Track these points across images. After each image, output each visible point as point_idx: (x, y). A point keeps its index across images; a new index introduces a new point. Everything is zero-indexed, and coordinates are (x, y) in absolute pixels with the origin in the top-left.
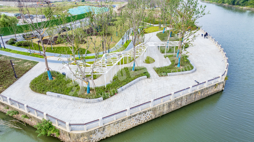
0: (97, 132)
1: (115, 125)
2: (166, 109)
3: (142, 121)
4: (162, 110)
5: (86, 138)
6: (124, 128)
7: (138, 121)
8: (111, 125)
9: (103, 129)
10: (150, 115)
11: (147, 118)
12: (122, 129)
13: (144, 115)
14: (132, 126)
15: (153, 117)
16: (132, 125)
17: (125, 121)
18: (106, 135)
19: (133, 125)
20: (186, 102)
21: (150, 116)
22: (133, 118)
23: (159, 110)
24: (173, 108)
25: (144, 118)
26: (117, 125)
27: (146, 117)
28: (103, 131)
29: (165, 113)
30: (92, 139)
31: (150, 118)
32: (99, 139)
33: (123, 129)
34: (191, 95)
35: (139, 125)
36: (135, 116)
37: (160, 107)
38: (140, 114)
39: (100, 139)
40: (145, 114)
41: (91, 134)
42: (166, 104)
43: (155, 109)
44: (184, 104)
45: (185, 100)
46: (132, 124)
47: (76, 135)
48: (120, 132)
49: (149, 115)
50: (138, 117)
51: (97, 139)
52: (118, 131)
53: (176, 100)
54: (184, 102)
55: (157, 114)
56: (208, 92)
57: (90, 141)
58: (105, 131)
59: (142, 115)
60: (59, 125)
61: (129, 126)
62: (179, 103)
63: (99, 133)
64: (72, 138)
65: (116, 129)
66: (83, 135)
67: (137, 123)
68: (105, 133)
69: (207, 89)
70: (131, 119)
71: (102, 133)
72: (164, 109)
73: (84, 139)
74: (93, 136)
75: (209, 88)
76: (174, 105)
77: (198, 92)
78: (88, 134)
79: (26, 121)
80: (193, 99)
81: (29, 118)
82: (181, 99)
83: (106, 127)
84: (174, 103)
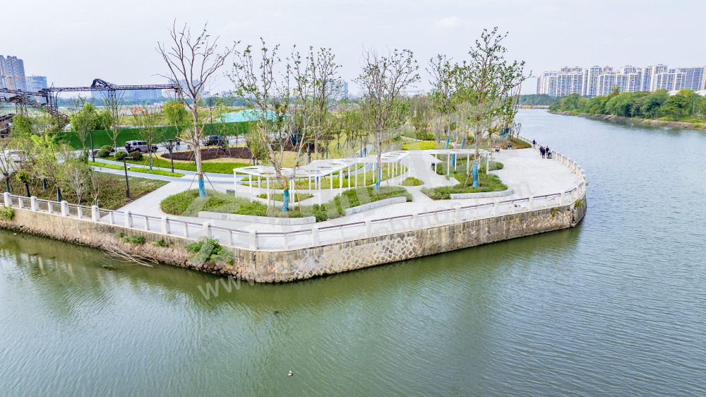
0: (307, 255)
1: (343, 249)
2: (446, 240)
3: (395, 255)
4: (438, 240)
5: (285, 264)
6: (360, 261)
7: (388, 252)
8: (334, 246)
9: (319, 251)
10: (411, 245)
11: (405, 249)
12: (356, 262)
13: (399, 242)
14: (376, 261)
15: (419, 252)
16: (375, 259)
17: (362, 246)
18: (324, 269)
19: (378, 260)
20: (487, 234)
21: (411, 248)
22: (378, 242)
24: (461, 243)
25: (400, 250)
26: (346, 250)
27: (403, 246)
28: (318, 257)
29: (444, 250)
30: (297, 268)
31: (411, 252)
32: (311, 273)
33: (358, 264)
34: (497, 222)
35: (390, 263)
36: (382, 238)
37: (432, 233)
38: (392, 237)
39: (313, 275)
40: (403, 240)
41: (296, 258)
42: (445, 229)
43: (422, 234)
44: (484, 239)
45: (487, 229)
46: (376, 256)
47: (266, 257)
48: (351, 267)
49: (409, 244)
50: (388, 244)
51: (305, 273)
52: (347, 265)
53: (466, 226)
54: (484, 234)
55: (426, 247)
56: (536, 222)
57: (293, 274)
58: (323, 258)
59: (396, 241)
60: (232, 244)
61: (370, 259)
62: (473, 233)
63: (311, 260)
64: (258, 264)
65: (344, 258)
66: (280, 257)
67: (386, 257)
68: (322, 263)
69: (533, 214)
70: (375, 244)
71: (316, 261)
72: (440, 239)
73: (283, 266)
74: (300, 264)
75: (539, 214)
76: (461, 234)
77: (513, 218)
78: (291, 256)
79: (160, 256)
80: (504, 233)
81: (168, 246)
82: (476, 225)
83: (325, 248)
84: (462, 231)
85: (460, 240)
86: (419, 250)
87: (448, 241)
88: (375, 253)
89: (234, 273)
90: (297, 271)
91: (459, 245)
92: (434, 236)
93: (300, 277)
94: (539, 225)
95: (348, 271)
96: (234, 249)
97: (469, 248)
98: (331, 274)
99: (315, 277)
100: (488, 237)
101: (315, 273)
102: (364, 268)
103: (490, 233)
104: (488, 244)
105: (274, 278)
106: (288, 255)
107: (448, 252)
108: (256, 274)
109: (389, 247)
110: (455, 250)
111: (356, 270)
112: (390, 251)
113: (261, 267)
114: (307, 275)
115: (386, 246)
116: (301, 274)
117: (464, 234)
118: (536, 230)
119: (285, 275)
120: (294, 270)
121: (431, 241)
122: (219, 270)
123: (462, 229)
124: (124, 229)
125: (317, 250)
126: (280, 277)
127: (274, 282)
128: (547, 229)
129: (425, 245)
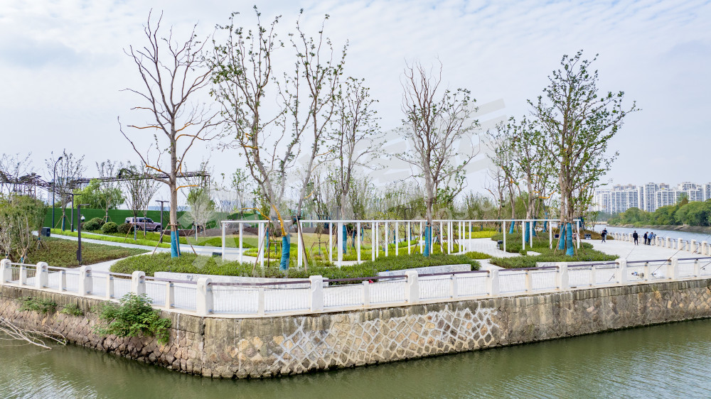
0: (301, 328)
1: (367, 322)
2: (547, 319)
3: (462, 339)
4: (533, 318)
5: (258, 343)
6: (399, 346)
7: (448, 333)
9: (324, 322)
10: (489, 322)
11: (479, 330)
12: (392, 348)
14: (427, 348)
15: (503, 337)
16: (426, 344)
17: (402, 319)
18: (332, 357)
19: (431, 347)
20: (613, 313)
21: (489, 329)
22: (431, 314)
23: (521, 316)
24: (572, 325)
25: (470, 331)
26: (373, 323)
27: (475, 325)
28: (322, 333)
29: (544, 336)
30: (279, 352)
31: (489, 336)
32: (306, 363)
33: (395, 351)
34: (626, 294)
35: (453, 354)
36: (436, 307)
37: (522, 305)
38: (454, 306)
39: (310, 367)
40: (474, 313)
41: (279, 332)
42: (545, 300)
43: (506, 305)
44: (608, 320)
45: (611, 305)
46: (427, 339)
47: (223, 327)
48: (382, 357)
49: (485, 322)
50: (449, 318)
51: (296, 362)
52: (374, 351)
53: (579, 297)
54: (608, 314)
55: (514, 328)
56: (686, 300)
57: (271, 363)
58: (330, 336)
59: (463, 313)
60: (172, 306)
61: (417, 343)
62: (590, 309)
63: (307, 338)
64: (209, 341)
65: (369, 339)
66: (248, 327)
67: (446, 343)
68: (329, 345)
69: (681, 286)
70: (424, 317)
71: (317, 341)
72: (538, 317)
73: (253, 346)
74: (286, 344)
75: (689, 287)
76: (572, 311)
77: (650, 291)
78: (268, 327)
79: (71, 333)
80: (639, 313)
81: (83, 314)
82: (594, 297)
83: (334, 318)
84: (572, 306)
85: (569, 320)
86: (502, 334)
87: (551, 321)
88: (426, 333)
89: (170, 359)
90: (280, 358)
91: (570, 330)
92: (527, 311)
93: (284, 370)
94: (692, 305)
95: (377, 364)
96: (173, 314)
97: (585, 335)
98: (346, 368)
99: (313, 372)
100: (615, 320)
101: (313, 363)
102: (406, 360)
103: (616, 312)
104: (615, 330)
105: (234, 369)
106: (264, 324)
107: (551, 340)
108: (204, 360)
109: (451, 325)
110: (562, 338)
111: (391, 363)
112: (453, 332)
113: (214, 347)
114: (299, 367)
115: (446, 322)
116: (287, 364)
117: (575, 310)
118: (688, 313)
119: (257, 363)
120: (274, 356)
121: (523, 319)
122: (148, 354)
123: (571, 301)
124: (32, 292)
125: (320, 319)
126: (247, 367)
127: (234, 378)
128: (704, 313)
129: (512, 324)
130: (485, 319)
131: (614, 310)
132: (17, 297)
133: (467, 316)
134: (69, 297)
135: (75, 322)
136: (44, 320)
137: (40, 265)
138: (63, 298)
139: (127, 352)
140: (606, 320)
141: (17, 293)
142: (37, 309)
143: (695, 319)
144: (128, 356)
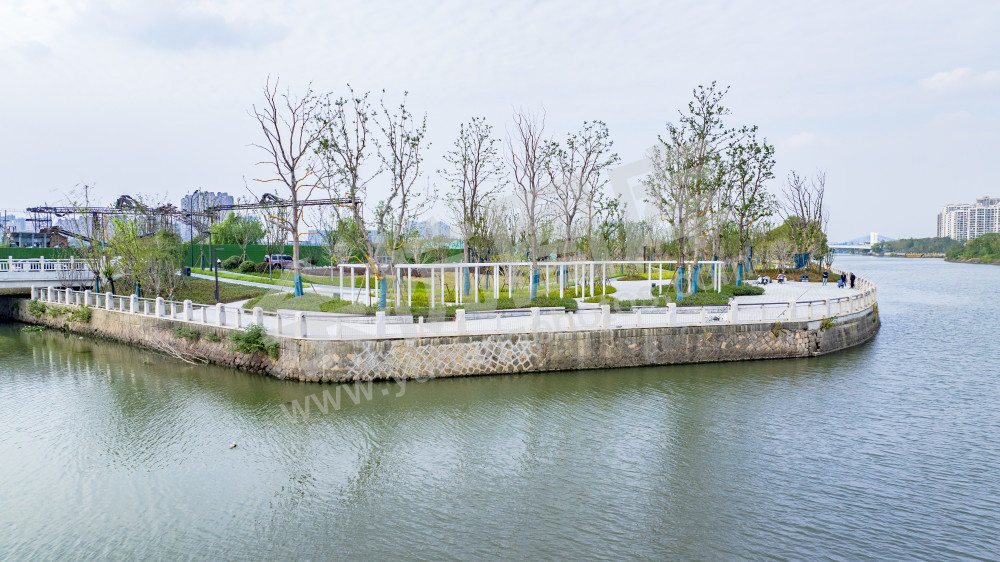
0: (368, 350)
1: (420, 347)
2: (586, 352)
3: (502, 363)
4: (571, 351)
5: (336, 358)
6: (447, 366)
7: (490, 359)
8: (407, 341)
9: (386, 345)
10: (528, 353)
11: (518, 358)
14: (471, 369)
15: (541, 365)
16: (470, 366)
17: (450, 346)
18: (392, 370)
19: (474, 368)
20: (657, 350)
21: (528, 357)
22: (474, 343)
23: (559, 348)
24: (612, 359)
25: (510, 358)
26: (425, 348)
27: (515, 353)
28: (384, 353)
29: (582, 366)
30: (351, 365)
31: (527, 362)
32: (372, 374)
33: (443, 370)
34: (674, 334)
35: (494, 375)
36: (479, 338)
37: (562, 340)
38: (496, 338)
39: (375, 377)
40: (514, 344)
41: (351, 350)
42: (584, 336)
43: (546, 339)
45: (656, 343)
46: (471, 362)
47: (313, 347)
48: (432, 373)
49: (524, 351)
50: (491, 347)
51: (364, 373)
52: (426, 369)
53: (620, 335)
54: (652, 350)
55: (552, 357)
56: (746, 342)
57: (346, 372)
58: (390, 356)
59: (504, 344)
60: (280, 333)
61: (462, 365)
62: (632, 346)
63: (372, 356)
64: (303, 356)
65: (422, 359)
66: (329, 346)
67: (487, 366)
68: (389, 362)
69: (738, 329)
70: (469, 345)
71: (380, 359)
72: (576, 350)
73: (333, 360)
74: (357, 360)
75: (749, 330)
76: (612, 346)
77: (702, 332)
78: (344, 347)
79: (212, 355)
80: (687, 352)
81: (219, 341)
82: (637, 336)
83: (393, 342)
84: (613, 342)
85: (608, 353)
86: (540, 362)
87: (589, 354)
88: (470, 358)
89: (279, 370)
90: (352, 369)
91: (609, 362)
92: (566, 344)
93: (356, 377)
94: (750, 347)
95: (428, 378)
96: (280, 338)
97: (625, 367)
99: (378, 380)
100: (659, 357)
101: (378, 374)
102: (453, 377)
103: (661, 350)
104: (658, 365)
105: (320, 376)
106: (340, 345)
107: (588, 369)
108: (300, 370)
109: (493, 352)
110: (601, 369)
111: (439, 378)
112: (494, 358)
113: (306, 360)
114: (366, 376)
115: (488, 350)
116: (358, 373)
117: (616, 346)
118: (745, 354)
119: (335, 372)
120: (348, 368)
121: (561, 351)
122: (264, 369)
123: (612, 338)
124: (182, 324)
125: (382, 343)
126: (329, 375)
127: (320, 382)
128: (765, 355)
129: (551, 354)
130: (524, 349)
131: (659, 348)
132: (170, 327)
133: (507, 346)
134: (209, 327)
135: (214, 346)
136: (191, 347)
137: (186, 302)
138: (204, 328)
139: (251, 367)
140: (649, 357)
141: (170, 325)
142: (186, 336)
143: (753, 360)
144: (251, 370)
